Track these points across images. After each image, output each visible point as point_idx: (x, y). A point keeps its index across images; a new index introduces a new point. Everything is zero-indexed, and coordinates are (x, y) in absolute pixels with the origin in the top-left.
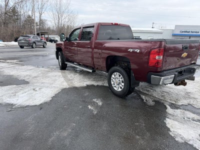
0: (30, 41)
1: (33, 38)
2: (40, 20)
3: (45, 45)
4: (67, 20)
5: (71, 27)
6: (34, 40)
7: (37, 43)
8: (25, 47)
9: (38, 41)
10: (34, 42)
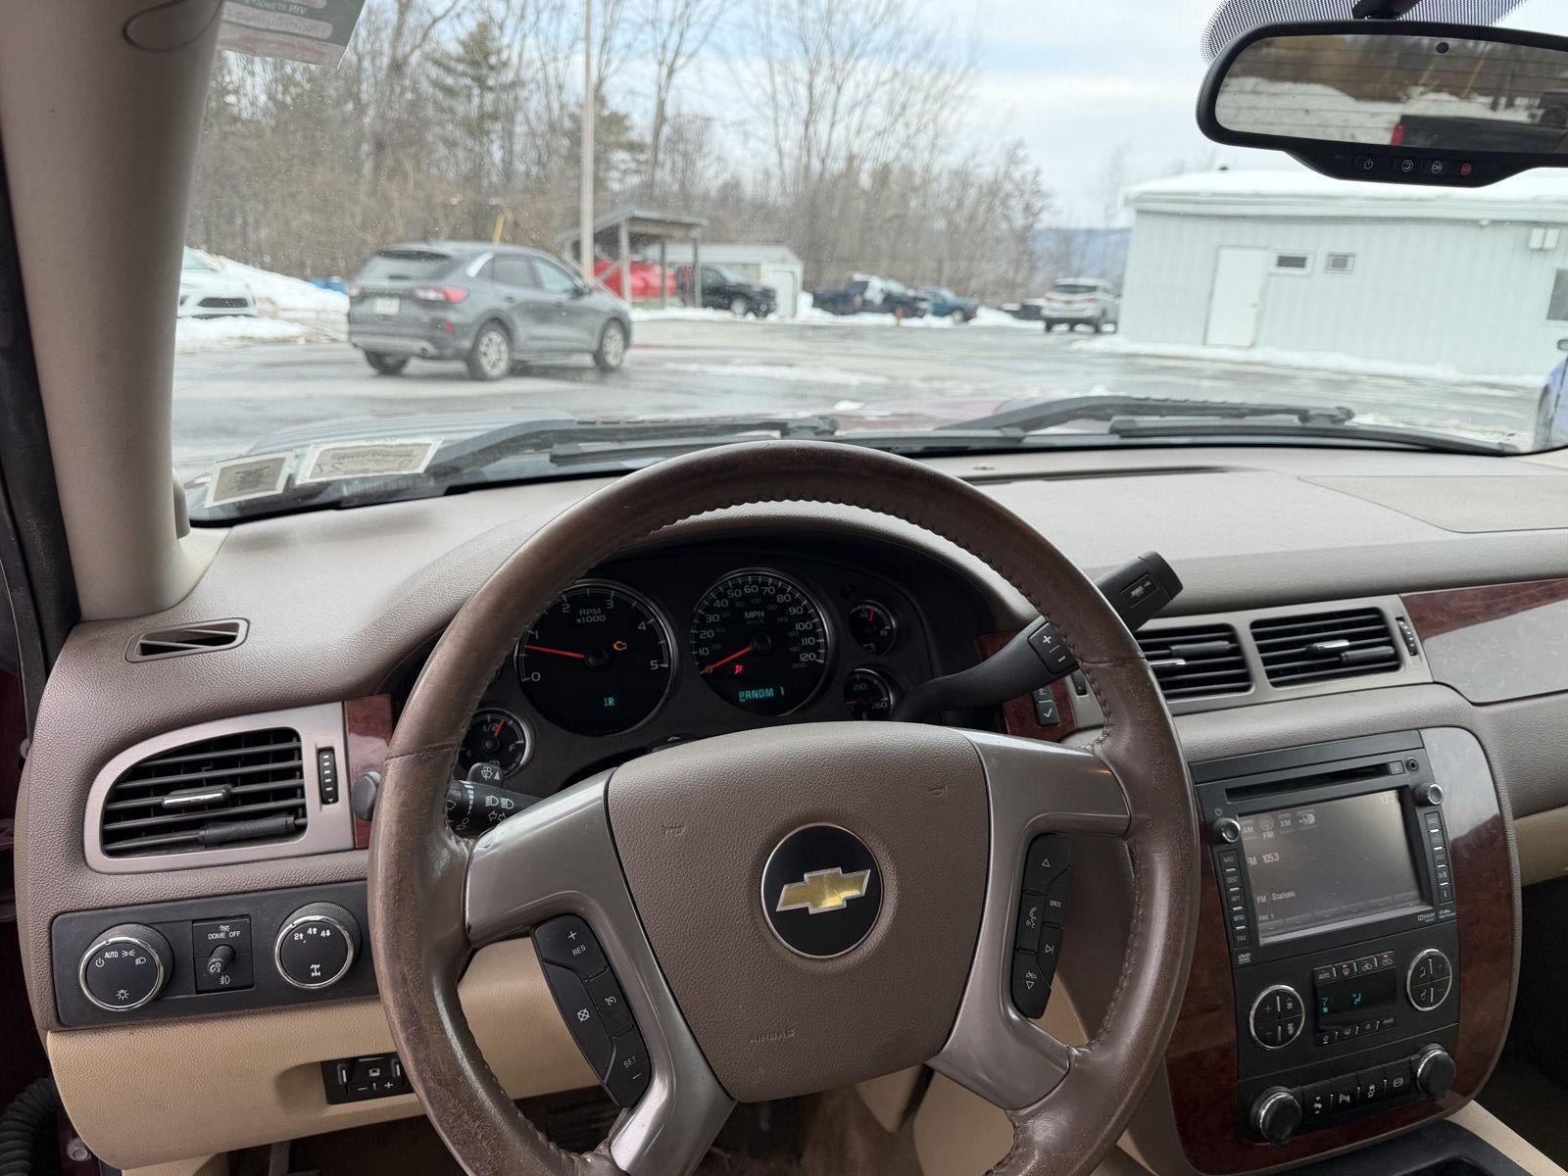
0: (447, 303)
1: (491, 274)
2: (661, 118)
3: (613, 345)
4: (877, 116)
5: (908, 172)
6: (493, 297)
7: (527, 330)
8: (414, 366)
9: (543, 313)
10: (498, 322)
